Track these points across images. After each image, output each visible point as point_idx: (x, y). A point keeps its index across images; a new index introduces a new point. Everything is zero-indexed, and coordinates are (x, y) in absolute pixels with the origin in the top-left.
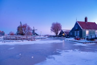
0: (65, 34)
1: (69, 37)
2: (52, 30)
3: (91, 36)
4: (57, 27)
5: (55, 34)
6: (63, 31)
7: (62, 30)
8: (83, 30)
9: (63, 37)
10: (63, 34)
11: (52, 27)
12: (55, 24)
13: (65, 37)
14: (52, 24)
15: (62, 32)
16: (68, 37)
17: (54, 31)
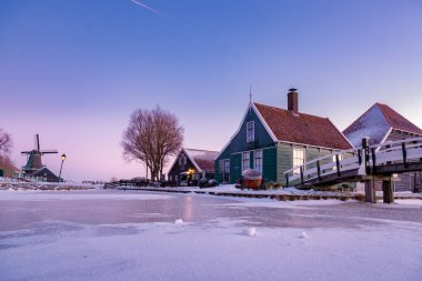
0: (200, 170)
1: (214, 185)
2: (129, 149)
3: (318, 164)
4: (161, 133)
5: (149, 170)
6: (191, 155)
7: (183, 152)
8: (282, 146)
9: (189, 185)
10: (190, 171)
11: (130, 133)
12: (150, 119)
13: (195, 184)
14: (133, 117)
15: (184, 163)
16: (211, 181)
17: (142, 154)
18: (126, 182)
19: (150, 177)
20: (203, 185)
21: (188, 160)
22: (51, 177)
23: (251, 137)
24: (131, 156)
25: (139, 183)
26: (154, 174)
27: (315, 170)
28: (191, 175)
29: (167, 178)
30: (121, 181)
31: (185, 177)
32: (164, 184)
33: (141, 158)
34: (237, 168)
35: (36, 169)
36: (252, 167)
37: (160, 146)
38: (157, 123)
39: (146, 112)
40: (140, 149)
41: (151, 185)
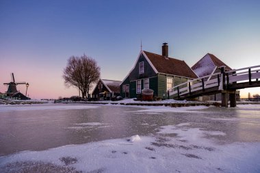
0: (111, 91)
1: (120, 99)
2: (68, 79)
3: (178, 88)
4: (86, 70)
5: (81, 92)
6: (105, 83)
7: (100, 81)
8: (160, 75)
9: (105, 100)
10: (105, 92)
11: (68, 70)
12: (80, 61)
13: (108, 99)
15: (101, 87)
16: (118, 97)
17: (77, 83)
18: (67, 99)
19: (81, 96)
20: (113, 100)
21: (104, 86)
22: (23, 97)
23: (142, 71)
24: (69, 84)
25: (75, 99)
26: (84, 94)
27: (176, 92)
28: (105, 94)
29: (91, 96)
30: (65, 99)
31: (102, 96)
32: (90, 99)
33: (76, 85)
34: (133, 89)
35: (13, 93)
36: (142, 88)
37: (87, 78)
38: (84, 64)
39: (77, 58)
40: (74, 80)
41: (83, 100)
